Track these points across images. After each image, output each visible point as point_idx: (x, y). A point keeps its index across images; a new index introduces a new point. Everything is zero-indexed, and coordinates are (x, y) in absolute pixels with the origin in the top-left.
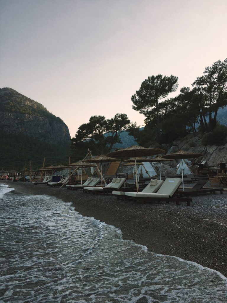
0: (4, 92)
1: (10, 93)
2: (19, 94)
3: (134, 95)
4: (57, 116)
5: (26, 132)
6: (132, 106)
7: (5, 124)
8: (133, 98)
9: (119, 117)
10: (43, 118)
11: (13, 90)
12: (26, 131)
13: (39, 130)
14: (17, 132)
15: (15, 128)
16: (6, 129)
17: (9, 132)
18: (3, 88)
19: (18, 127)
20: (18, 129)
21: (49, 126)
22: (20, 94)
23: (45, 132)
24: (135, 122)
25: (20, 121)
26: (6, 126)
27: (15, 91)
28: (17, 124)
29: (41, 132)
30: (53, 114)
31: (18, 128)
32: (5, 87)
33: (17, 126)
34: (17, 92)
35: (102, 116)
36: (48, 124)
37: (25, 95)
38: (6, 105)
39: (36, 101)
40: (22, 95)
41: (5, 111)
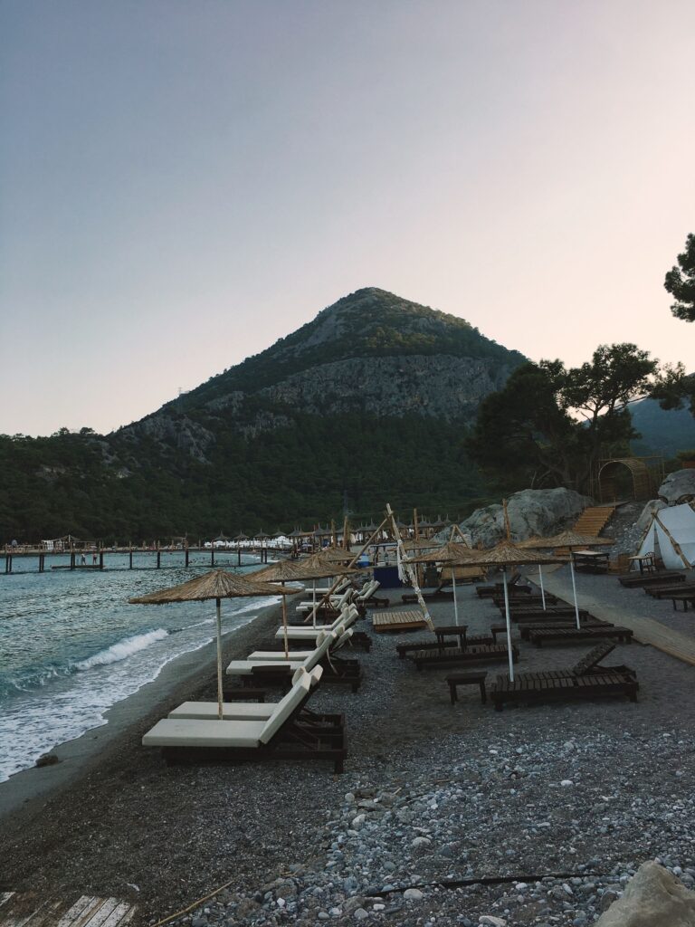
0: (360, 301)
1: (375, 303)
2: (400, 301)
3: (671, 270)
4: (510, 348)
5: (426, 407)
6: (672, 307)
7: (369, 390)
8: (671, 282)
9: (608, 357)
10: (469, 358)
11: (384, 292)
12: (425, 404)
13: (461, 397)
14: (400, 411)
15: (393, 399)
16: (373, 404)
17: (381, 413)
18: (357, 292)
19: (402, 394)
20: (403, 401)
21: (489, 380)
22: (403, 301)
23: (478, 401)
24: (680, 365)
25: (406, 379)
26: (370, 395)
27: (389, 295)
28: (399, 386)
29: (466, 401)
30: (499, 343)
31: (404, 397)
32: (362, 287)
33: (401, 391)
34: (395, 296)
35: (553, 361)
36: (484, 376)
37: (414, 301)
38: (367, 338)
39: (447, 313)
40: (408, 302)
41: (366, 354)
